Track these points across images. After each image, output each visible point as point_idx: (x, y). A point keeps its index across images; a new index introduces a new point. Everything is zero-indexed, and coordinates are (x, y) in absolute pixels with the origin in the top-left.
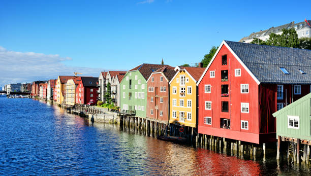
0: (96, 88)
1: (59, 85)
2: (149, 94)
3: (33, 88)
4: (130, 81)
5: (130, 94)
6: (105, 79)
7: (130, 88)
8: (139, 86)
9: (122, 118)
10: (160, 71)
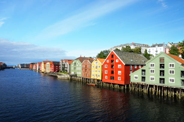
0: (59, 65)
1: (43, 64)
2: (82, 68)
3: (30, 65)
4: (75, 63)
5: (75, 68)
6: (62, 62)
7: (75, 66)
8: (79, 65)
9: (71, 77)
10: (87, 60)
